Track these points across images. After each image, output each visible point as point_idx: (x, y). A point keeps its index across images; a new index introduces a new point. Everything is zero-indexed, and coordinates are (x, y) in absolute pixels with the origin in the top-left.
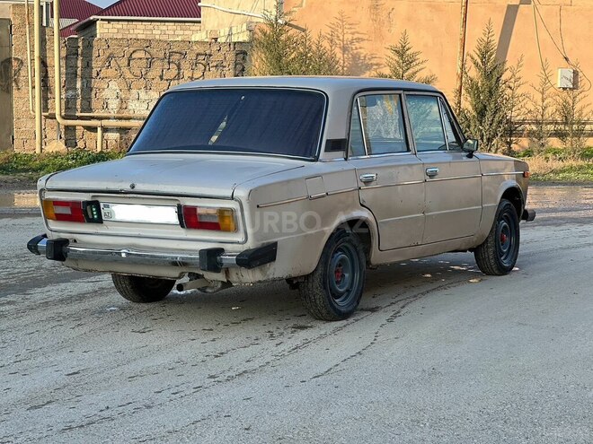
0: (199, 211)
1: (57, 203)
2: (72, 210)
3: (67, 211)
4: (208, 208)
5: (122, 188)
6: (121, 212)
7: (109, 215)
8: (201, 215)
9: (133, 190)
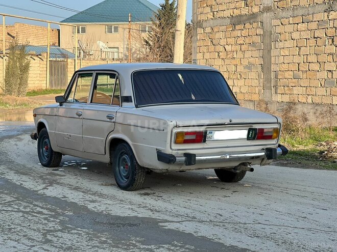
0: (265, 131)
1: (187, 133)
2: (196, 136)
3: (193, 137)
4: (268, 128)
5: (225, 122)
7: (211, 137)
9: (231, 123)
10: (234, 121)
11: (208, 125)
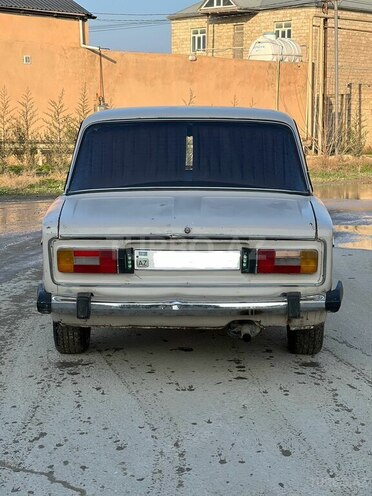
0: (278, 255)
1: (79, 253)
2: (101, 260)
3: (95, 262)
4: (288, 250)
5: (173, 232)
6: (162, 259)
7: (145, 263)
8: (279, 259)
9: (190, 235)
10: (195, 231)
11: (133, 238)
